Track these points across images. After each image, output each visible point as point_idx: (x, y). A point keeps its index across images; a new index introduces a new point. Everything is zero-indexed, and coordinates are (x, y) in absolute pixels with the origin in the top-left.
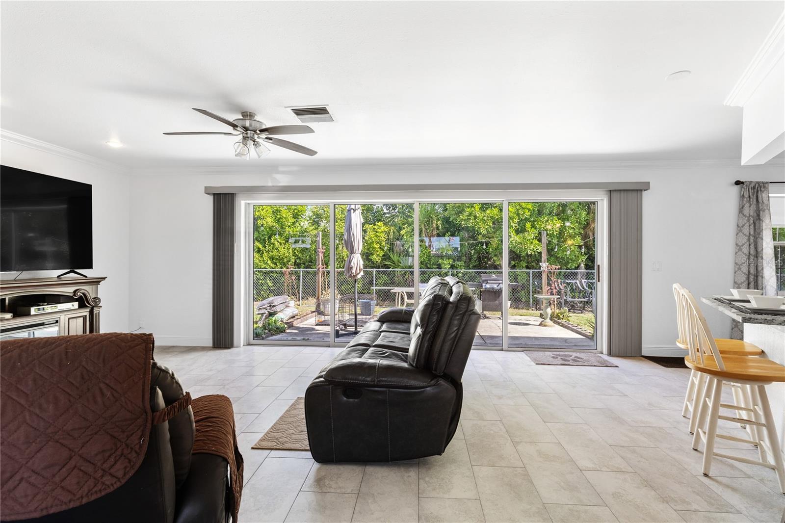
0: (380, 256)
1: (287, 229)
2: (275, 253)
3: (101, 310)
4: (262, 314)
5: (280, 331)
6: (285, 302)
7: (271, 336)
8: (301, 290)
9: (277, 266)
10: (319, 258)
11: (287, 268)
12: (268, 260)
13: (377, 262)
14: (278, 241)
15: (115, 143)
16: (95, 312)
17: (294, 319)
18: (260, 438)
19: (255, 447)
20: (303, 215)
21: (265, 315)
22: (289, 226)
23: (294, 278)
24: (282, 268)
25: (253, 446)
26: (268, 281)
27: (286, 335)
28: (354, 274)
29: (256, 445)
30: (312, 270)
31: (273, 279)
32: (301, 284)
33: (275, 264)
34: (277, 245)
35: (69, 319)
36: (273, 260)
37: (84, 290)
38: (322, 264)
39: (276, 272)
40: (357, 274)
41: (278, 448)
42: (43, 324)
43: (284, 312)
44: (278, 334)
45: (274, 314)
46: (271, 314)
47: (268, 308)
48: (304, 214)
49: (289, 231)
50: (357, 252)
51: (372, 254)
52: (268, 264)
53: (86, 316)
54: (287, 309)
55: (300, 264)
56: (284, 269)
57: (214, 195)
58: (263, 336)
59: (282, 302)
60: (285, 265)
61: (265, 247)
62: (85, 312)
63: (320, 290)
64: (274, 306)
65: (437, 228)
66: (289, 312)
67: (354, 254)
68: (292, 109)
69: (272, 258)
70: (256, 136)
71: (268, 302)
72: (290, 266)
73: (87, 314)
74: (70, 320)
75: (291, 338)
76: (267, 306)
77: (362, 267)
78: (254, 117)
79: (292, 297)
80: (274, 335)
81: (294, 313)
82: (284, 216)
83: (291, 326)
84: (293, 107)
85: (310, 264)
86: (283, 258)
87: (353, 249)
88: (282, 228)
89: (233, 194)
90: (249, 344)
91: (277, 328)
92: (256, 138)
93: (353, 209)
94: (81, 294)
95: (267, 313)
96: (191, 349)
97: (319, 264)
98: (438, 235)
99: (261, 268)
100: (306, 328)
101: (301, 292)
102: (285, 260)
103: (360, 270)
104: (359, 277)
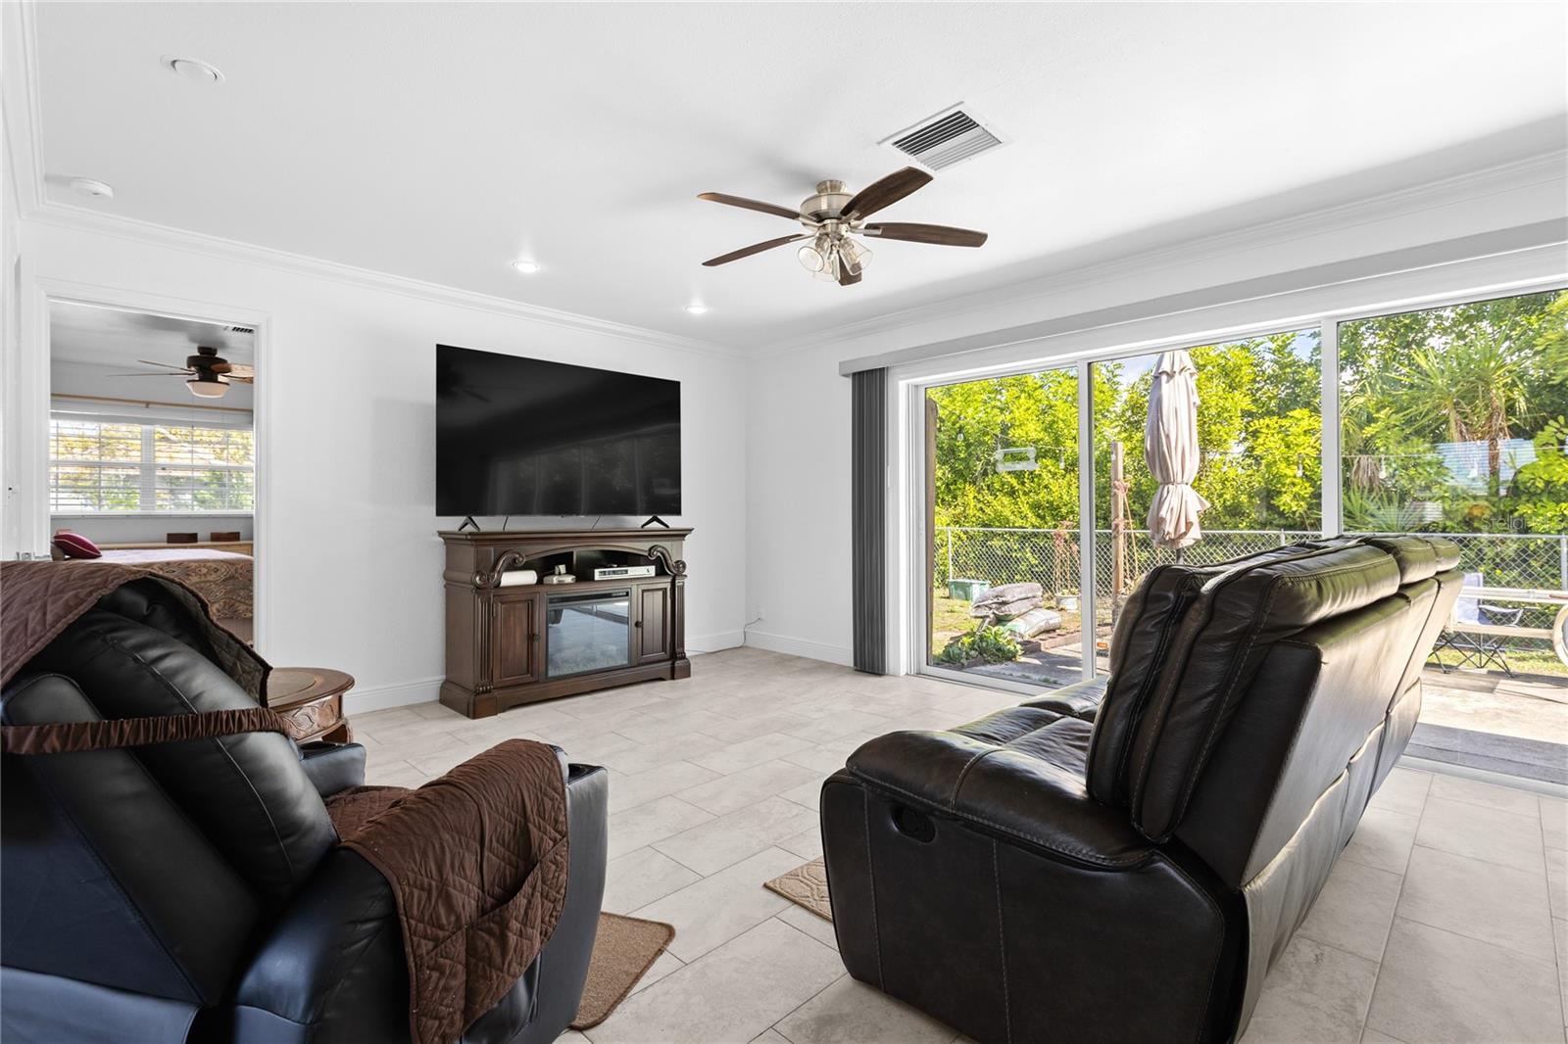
0: (1304, 499)
1: (1069, 443)
2: (1043, 496)
3: (686, 580)
4: (984, 618)
5: (1003, 655)
6: (1034, 597)
7: (983, 665)
10: (1116, 503)
13: (1294, 513)
14: (1050, 471)
15: (697, 309)
16: (677, 584)
17: (1050, 635)
18: (793, 868)
19: (771, 885)
20: (1108, 411)
21: (988, 620)
24: (1055, 527)
25: (767, 881)
26: (1029, 554)
27: (1015, 666)
28: (1173, 537)
29: (774, 881)
33: (1043, 518)
35: (643, 591)
36: (1038, 510)
37: (663, 548)
38: (1125, 516)
39: (1046, 536)
40: (1182, 536)
41: (806, 903)
42: (609, 596)
43: (1028, 617)
44: (999, 662)
45: (1006, 619)
46: (1000, 620)
47: (994, 606)
48: (1112, 409)
50: (1179, 479)
51: (1279, 493)
53: (666, 589)
54: (1035, 612)
57: (854, 374)
58: (964, 661)
59: (1023, 596)
61: (1023, 483)
62: (665, 583)
63: (1121, 577)
64: (1004, 603)
65: (1511, 409)
66: (1038, 619)
67: (1170, 486)
68: (896, 143)
69: (1036, 507)
71: (995, 594)
73: (669, 586)
74: (645, 594)
75: (1019, 674)
76: (991, 602)
77: (1194, 519)
78: (840, 188)
79: (1074, 589)
80: (989, 662)
81: (1051, 622)
82: (1061, 416)
83: (1033, 649)
84: (891, 136)
87: (1168, 474)
89: (882, 370)
90: (919, 674)
91: (999, 650)
92: (843, 233)
93: (1168, 374)
94: (659, 554)
95: (992, 616)
96: (821, 667)
97: (1117, 517)
98: (1517, 432)
99: (1014, 527)
100: (1066, 657)
102: (1064, 510)
103: (1189, 525)
104: (1186, 542)
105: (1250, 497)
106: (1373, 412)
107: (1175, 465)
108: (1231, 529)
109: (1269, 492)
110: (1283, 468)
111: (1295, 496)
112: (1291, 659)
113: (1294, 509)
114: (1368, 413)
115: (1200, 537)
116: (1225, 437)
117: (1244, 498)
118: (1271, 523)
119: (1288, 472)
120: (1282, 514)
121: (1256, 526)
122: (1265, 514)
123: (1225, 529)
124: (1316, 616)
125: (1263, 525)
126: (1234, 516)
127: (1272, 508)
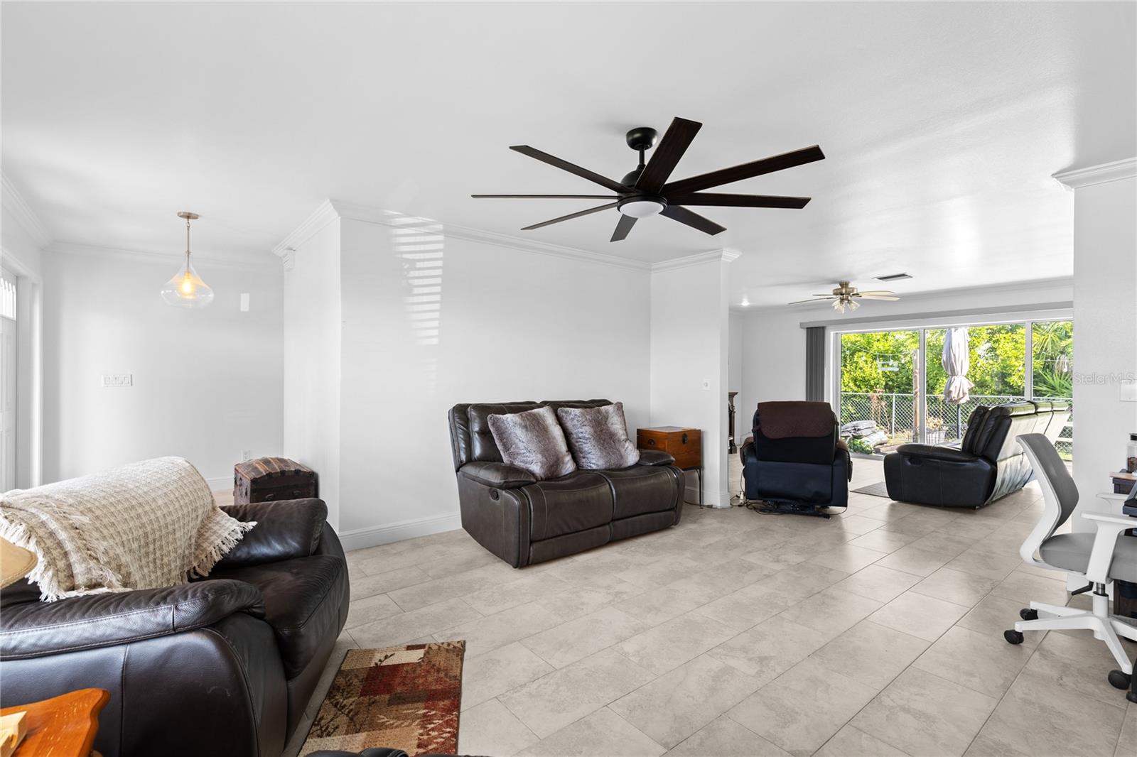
1: (876, 344)
2: (858, 374)
4: (846, 437)
5: (866, 452)
6: (872, 428)
8: (894, 419)
9: (861, 389)
11: (875, 392)
12: (849, 382)
13: (1019, 386)
14: (863, 359)
17: (882, 446)
18: (855, 489)
21: (849, 438)
22: (878, 340)
23: (883, 404)
24: (867, 392)
26: (850, 407)
28: (956, 398)
30: (910, 395)
31: (856, 405)
32: (894, 412)
33: (859, 387)
34: (861, 364)
36: (855, 381)
39: (861, 397)
41: (867, 494)
43: (871, 437)
45: (859, 437)
46: (856, 438)
47: (852, 431)
49: (878, 347)
50: (960, 374)
51: (1010, 375)
52: (849, 387)
54: (874, 435)
55: (893, 387)
56: (871, 394)
57: (807, 328)
59: (868, 426)
60: (872, 388)
64: (859, 430)
66: (876, 438)
67: (956, 377)
68: (878, 278)
69: (855, 380)
70: (849, 298)
71: (852, 425)
72: (878, 390)
76: (850, 429)
79: (882, 427)
81: (883, 440)
83: (878, 451)
85: (907, 387)
86: (869, 380)
87: (954, 372)
88: (869, 343)
89: (824, 327)
91: (863, 450)
95: (851, 436)
97: (917, 388)
101: (894, 422)
102: (872, 382)
103: (964, 394)
104: (962, 401)
105: (992, 377)
106: (1069, 331)
107: (958, 368)
108: (979, 395)
109: (1003, 374)
110: (1013, 362)
111: (1020, 377)
112: (1008, 421)
113: (1020, 384)
114: (1066, 332)
115: (969, 399)
116: (977, 344)
117: (988, 378)
118: (1004, 392)
119: (1017, 364)
120: (1011, 387)
121: (996, 393)
122: (1000, 386)
123: (976, 394)
124: (1011, 414)
125: (999, 393)
126: (981, 387)
127: (1006, 384)
